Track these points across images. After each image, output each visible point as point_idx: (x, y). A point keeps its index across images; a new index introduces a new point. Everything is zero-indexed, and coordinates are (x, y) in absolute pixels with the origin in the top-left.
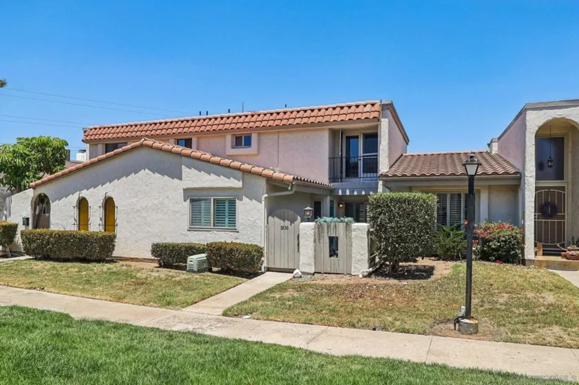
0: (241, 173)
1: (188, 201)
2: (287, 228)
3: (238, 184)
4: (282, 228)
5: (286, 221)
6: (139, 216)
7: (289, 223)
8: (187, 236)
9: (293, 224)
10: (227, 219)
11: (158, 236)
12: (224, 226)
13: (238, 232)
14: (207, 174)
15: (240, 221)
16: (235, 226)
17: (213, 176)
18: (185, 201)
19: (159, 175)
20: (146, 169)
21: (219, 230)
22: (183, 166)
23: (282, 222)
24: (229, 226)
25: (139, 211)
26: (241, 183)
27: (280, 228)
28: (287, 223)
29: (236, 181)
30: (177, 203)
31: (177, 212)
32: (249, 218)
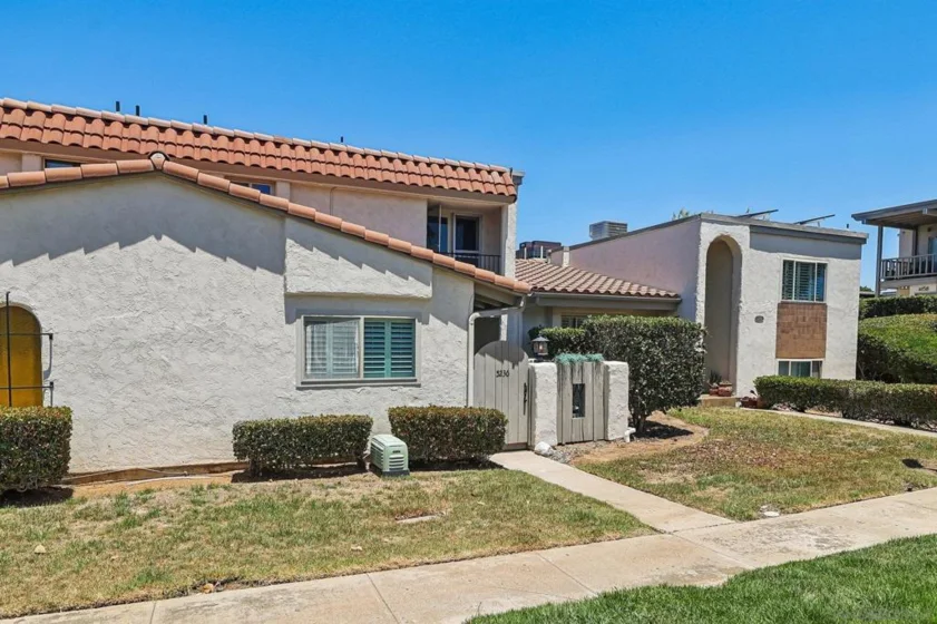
0: (431, 269)
1: (300, 322)
2: (507, 374)
3: (425, 291)
4: (499, 374)
5: (506, 362)
6: (139, 360)
7: (511, 364)
8: (296, 401)
9: (516, 367)
10: (388, 362)
11: (208, 407)
12: (383, 375)
13: (419, 386)
14: (353, 266)
15: (423, 364)
16: (413, 375)
17: (367, 271)
18: (289, 320)
19: (208, 256)
20: (164, 238)
21: (374, 384)
22: (289, 242)
23: (498, 363)
24: (392, 375)
25: (136, 345)
26: (431, 288)
27: (494, 374)
28: (507, 365)
29: (420, 284)
30: (265, 325)
31: (266, 348)
32: (440, 358)
